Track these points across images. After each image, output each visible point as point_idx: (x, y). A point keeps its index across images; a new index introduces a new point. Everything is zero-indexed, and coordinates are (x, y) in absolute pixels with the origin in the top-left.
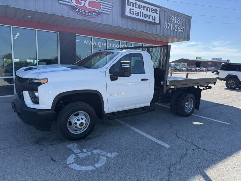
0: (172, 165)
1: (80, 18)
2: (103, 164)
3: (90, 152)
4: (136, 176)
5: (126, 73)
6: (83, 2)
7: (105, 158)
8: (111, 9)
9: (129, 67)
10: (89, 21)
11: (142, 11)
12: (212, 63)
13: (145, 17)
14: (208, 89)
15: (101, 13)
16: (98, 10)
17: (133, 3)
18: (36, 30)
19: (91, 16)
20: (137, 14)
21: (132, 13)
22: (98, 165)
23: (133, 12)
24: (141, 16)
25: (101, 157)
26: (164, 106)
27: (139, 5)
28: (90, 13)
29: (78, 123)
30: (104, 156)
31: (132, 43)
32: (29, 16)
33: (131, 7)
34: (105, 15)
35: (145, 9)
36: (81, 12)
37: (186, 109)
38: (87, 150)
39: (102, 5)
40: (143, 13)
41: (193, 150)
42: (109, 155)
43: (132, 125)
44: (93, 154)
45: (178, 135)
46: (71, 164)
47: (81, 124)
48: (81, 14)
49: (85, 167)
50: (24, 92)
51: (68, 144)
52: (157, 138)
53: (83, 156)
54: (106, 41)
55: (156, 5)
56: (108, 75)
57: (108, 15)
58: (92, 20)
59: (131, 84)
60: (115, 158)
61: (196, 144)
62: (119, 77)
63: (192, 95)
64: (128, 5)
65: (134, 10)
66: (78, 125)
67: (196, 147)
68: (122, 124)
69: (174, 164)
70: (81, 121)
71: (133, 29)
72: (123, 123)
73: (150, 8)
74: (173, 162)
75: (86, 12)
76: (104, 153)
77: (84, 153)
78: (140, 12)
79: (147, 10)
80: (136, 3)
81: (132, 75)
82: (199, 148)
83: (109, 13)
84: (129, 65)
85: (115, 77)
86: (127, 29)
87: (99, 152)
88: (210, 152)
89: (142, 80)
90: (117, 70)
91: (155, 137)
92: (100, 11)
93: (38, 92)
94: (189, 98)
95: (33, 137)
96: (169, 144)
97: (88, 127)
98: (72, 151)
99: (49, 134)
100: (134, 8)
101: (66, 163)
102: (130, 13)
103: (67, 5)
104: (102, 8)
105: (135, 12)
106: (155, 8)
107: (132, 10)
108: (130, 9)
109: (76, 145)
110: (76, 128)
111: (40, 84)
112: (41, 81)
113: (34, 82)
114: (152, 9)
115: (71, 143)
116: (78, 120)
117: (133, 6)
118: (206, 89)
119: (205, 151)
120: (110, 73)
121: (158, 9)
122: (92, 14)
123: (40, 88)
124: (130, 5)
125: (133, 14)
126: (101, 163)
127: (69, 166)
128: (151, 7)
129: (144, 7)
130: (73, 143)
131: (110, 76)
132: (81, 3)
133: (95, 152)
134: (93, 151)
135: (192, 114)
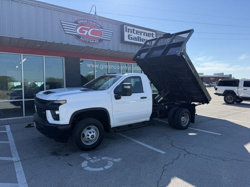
0: (165, 165)
1: (84, 45)
2: (111, 166)
3: (99, 159)
4: (137, 173)
5: (128, 93)
6: (87, 32)
7: (112, 162)
8: (111, 35)
9: (130, 88)
10: (92, 48)
11: (139, 36)
12: (214, 79)
13: (142, 41)
14: (201, 104)
15: (103, 40)
16: (100, 37)
17: (131, 30)
18: (44, 56)
19: (94, 43)
20: (135, 39)
21: (130, 38)
22: (106, 167)
23: (132, 38)
24: (138, 41)
25: (109, 162)
26: (163, 121)
27: (137, 31)
28: (93, 40)
29: (90, 135)
30: (111, 161)
31: (131, 64)
32: (39, 45)
33: (130, 33)
34: (106, 42)
35: (143, 34)
36: (85, 40)
37: (182, 123)
38: (97, 157)
39: (103, 33)
40: (140, 37)
41: (184, 155)
42: (115, 160)
43: (133, 138)
44: (102, 160)
45: (173, 145)
46: (85, 167)
47: (92, 137)
48: (85, 41)
49: (96, 169)
50: (47, 111)
51: (80, 154)
52: (155, 147)
53: (94, 162)
54: (108, 64)
55: (152, 30)
56: (113, 94)
57: (109, 41)
58: (95, 46)
59: (132, 102)
60: (120, 162)
61: (187, 151)
62: (122, 97)
63: (187, 110)
64: (126, 31)
65: (132, 35)
66: (90, 137)
67: (187, 153)
68: (124, 137)
69: (168, 165)
70: (92, 134)
71: (132, 53)
72: (126, 137)
73: (146, 33)
74: (167, 163)
75: (89, 40)
76: (111, 159)
77: (94, 159)
78: (138, 37)
79: (144, 35)
80: (133, 30)
81: (133, 94)
82: (189, 153)
83: (110, 39)
84: (130, 86)
85: (119, 96)
86: (126, 53)
87: (106, 159)
88: (198, 155)
89: (141, 98)
90: (120, 90)
91: (153, 146)
92: (101, 38)
93: (59, 111)
94: (184, 113)
95: (50, 150)
96: (165, 151)
97: (97, 140)
98: (84, 158)
99: (63, 147)
100: (132, 34)
101: (81, 167)
102: (129, 39)
103: (73, 35)
104: (103, 35)
105: (133, 38)
106: (151, 32)
107: (130, 36)
108: (129, 35)
109: (87, 154)
110: (88, 140)
111: (60, 104)
112: (61, 102)
113: (55, 103)
114: (148, 33)
115: (83, 153)
116: (90, 133)
117: (131, 32)
118: (200, 104)
119: (194, 155)
120: (115, 94)
121: (154, 33)
122: (95, 41)
123: (60, 107)
124: (129, 32)
125: (132, 39)
126: (109, 166)
127: (84, 168)
128: (148, 32)
129: (141, 32)
130: (84, 153)
131: (115, 96)
132: (84, 32)
133: (103, 158)
134: (102, 158)
135: (188, 128)
